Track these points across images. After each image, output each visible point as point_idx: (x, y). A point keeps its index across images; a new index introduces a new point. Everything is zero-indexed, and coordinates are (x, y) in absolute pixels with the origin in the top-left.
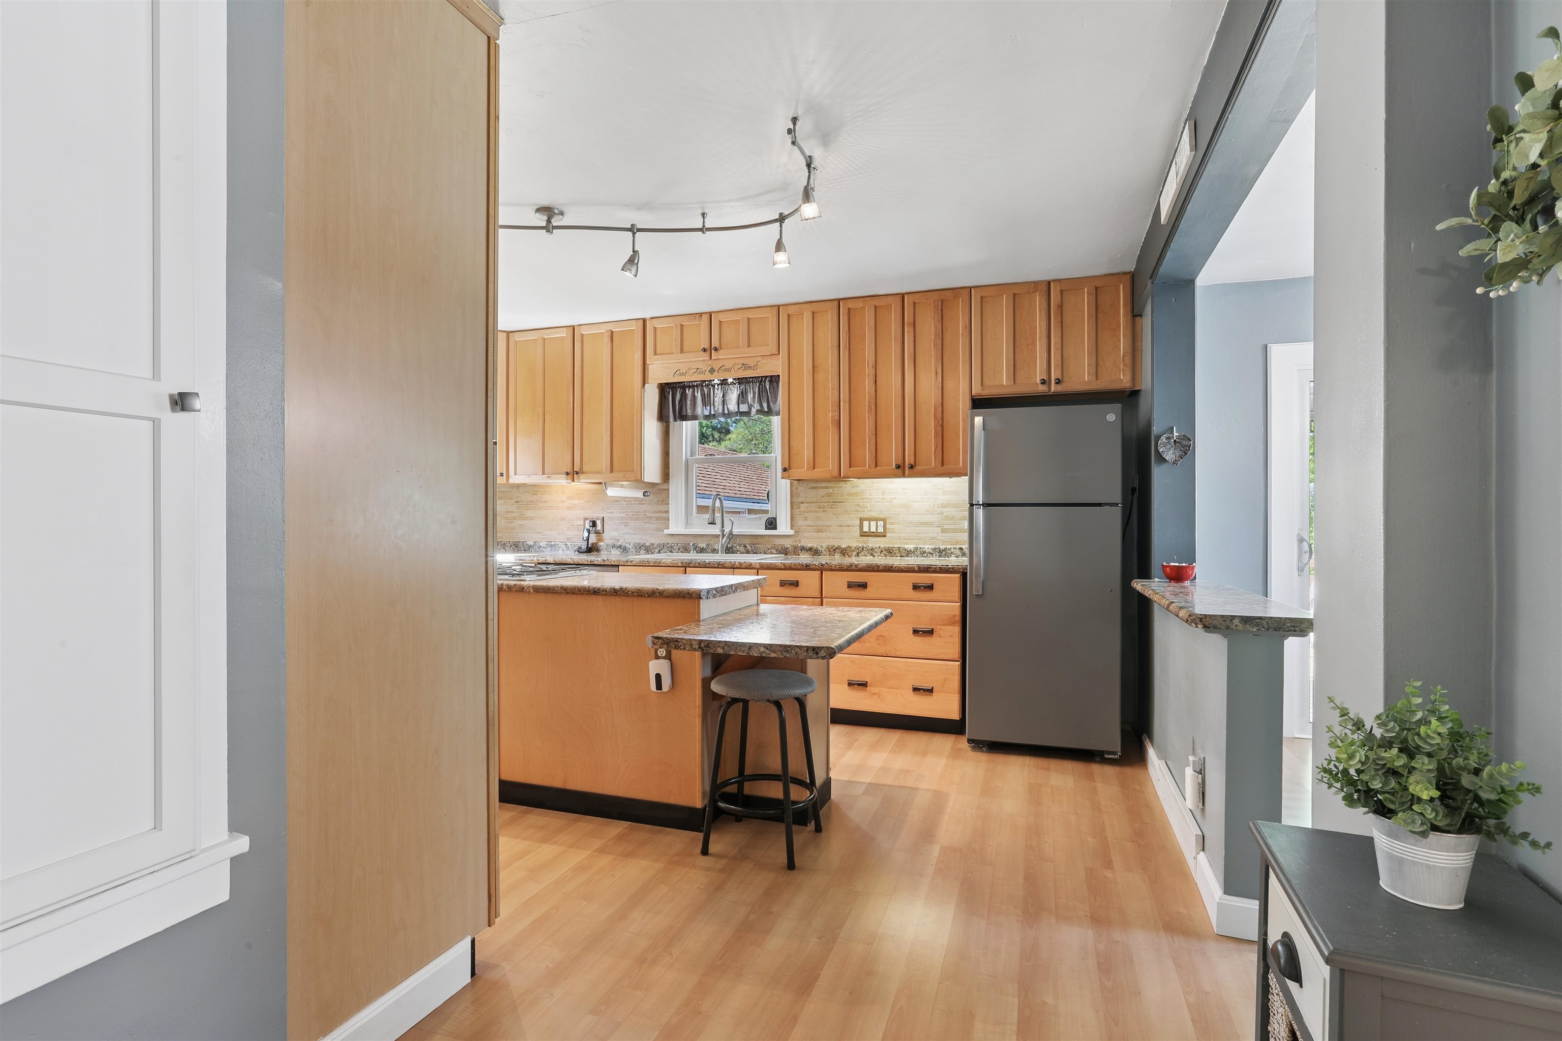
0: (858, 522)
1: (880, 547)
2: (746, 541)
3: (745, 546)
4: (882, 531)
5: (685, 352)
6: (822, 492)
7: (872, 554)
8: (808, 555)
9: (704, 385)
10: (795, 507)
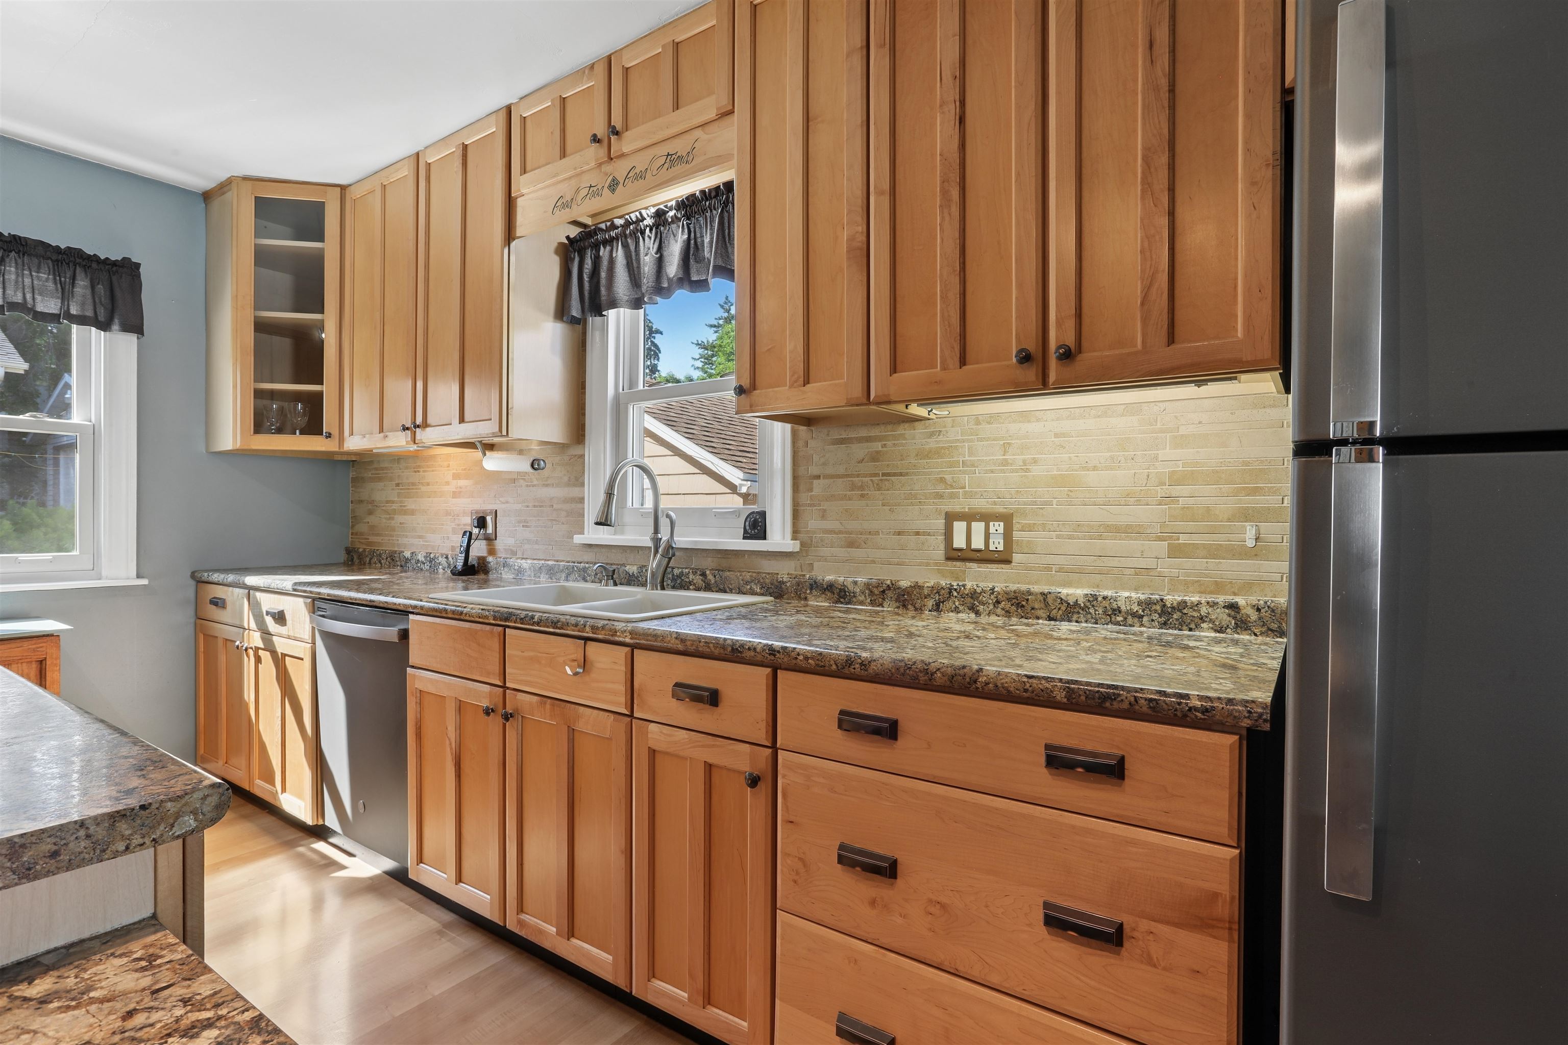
0: (940, 523)
1: (993, 589)
2: (708, 563)
3: (704, 575)
4: (1001, 548)
5: (569, 155)
6: (859, 451)
7: (972, 608)
8: (826, 600)
9: (628, 232)
10: (802, 487)
